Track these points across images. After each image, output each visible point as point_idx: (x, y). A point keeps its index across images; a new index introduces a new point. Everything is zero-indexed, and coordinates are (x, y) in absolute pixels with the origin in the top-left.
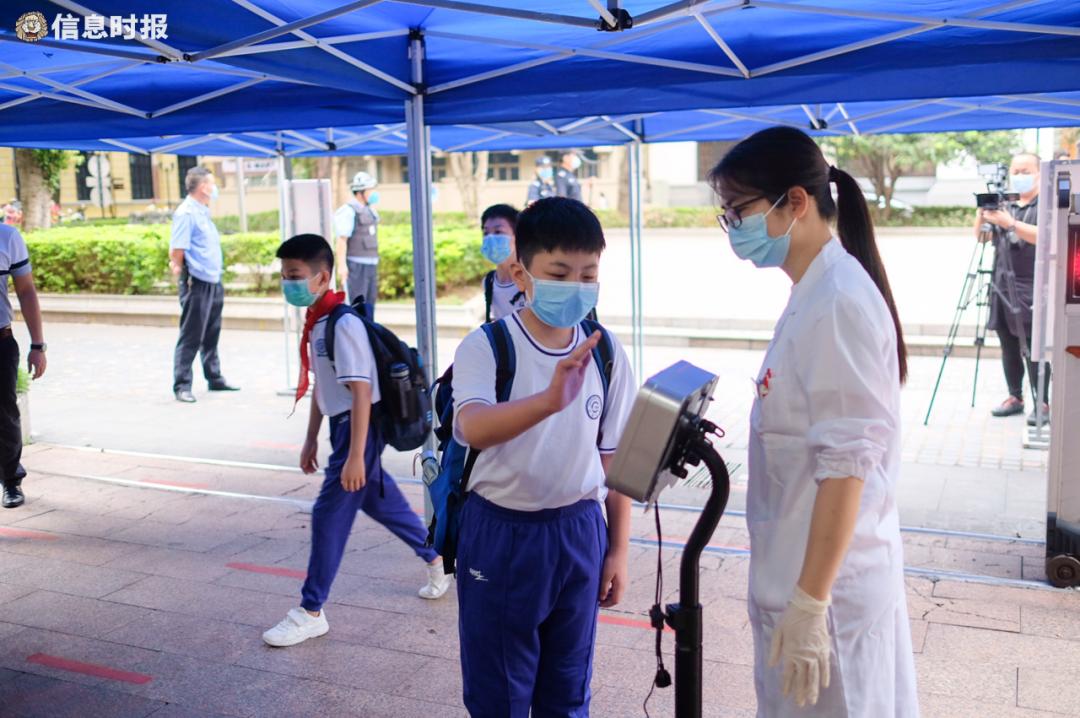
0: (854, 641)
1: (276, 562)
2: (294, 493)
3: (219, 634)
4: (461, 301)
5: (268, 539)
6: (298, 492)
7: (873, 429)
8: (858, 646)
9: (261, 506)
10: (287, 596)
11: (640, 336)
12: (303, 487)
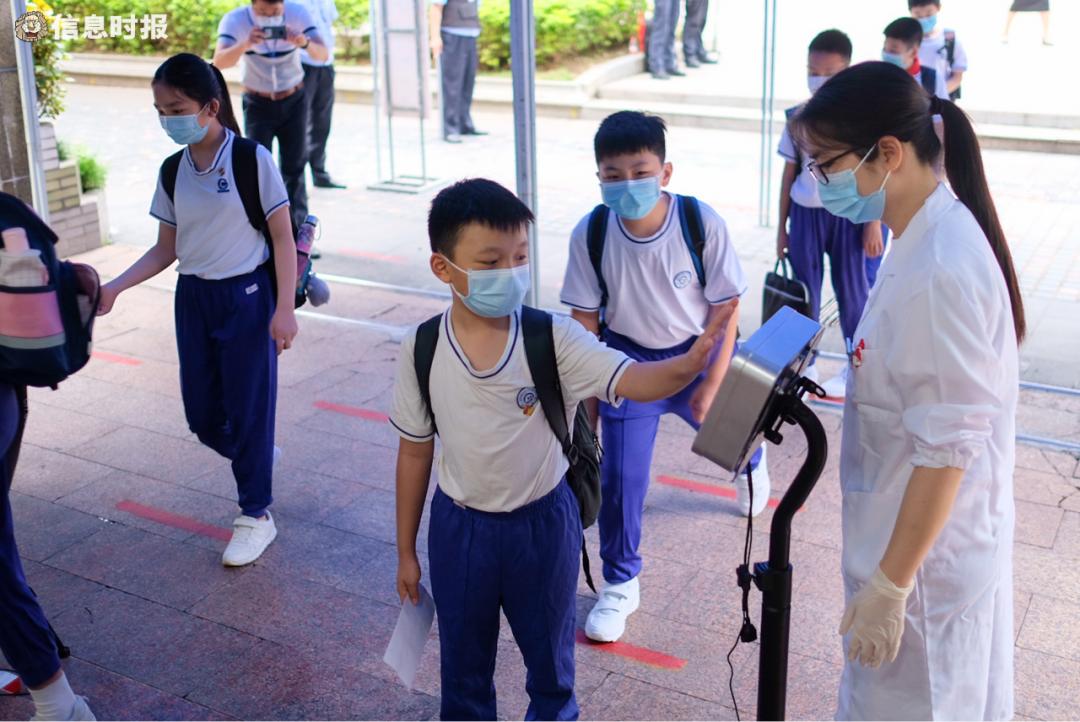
0: (944, 624)
1: (364, 403)
2: (384, 316)
3: (305, 487)
4: (572, 75)
5: (356, 373)
6: (389, 315)
7: (977, 416)
8: (949, 629)
9: (350, 331)
10: (375, 445)
11: (770, 122)
12: (393, 309)
